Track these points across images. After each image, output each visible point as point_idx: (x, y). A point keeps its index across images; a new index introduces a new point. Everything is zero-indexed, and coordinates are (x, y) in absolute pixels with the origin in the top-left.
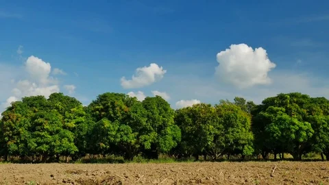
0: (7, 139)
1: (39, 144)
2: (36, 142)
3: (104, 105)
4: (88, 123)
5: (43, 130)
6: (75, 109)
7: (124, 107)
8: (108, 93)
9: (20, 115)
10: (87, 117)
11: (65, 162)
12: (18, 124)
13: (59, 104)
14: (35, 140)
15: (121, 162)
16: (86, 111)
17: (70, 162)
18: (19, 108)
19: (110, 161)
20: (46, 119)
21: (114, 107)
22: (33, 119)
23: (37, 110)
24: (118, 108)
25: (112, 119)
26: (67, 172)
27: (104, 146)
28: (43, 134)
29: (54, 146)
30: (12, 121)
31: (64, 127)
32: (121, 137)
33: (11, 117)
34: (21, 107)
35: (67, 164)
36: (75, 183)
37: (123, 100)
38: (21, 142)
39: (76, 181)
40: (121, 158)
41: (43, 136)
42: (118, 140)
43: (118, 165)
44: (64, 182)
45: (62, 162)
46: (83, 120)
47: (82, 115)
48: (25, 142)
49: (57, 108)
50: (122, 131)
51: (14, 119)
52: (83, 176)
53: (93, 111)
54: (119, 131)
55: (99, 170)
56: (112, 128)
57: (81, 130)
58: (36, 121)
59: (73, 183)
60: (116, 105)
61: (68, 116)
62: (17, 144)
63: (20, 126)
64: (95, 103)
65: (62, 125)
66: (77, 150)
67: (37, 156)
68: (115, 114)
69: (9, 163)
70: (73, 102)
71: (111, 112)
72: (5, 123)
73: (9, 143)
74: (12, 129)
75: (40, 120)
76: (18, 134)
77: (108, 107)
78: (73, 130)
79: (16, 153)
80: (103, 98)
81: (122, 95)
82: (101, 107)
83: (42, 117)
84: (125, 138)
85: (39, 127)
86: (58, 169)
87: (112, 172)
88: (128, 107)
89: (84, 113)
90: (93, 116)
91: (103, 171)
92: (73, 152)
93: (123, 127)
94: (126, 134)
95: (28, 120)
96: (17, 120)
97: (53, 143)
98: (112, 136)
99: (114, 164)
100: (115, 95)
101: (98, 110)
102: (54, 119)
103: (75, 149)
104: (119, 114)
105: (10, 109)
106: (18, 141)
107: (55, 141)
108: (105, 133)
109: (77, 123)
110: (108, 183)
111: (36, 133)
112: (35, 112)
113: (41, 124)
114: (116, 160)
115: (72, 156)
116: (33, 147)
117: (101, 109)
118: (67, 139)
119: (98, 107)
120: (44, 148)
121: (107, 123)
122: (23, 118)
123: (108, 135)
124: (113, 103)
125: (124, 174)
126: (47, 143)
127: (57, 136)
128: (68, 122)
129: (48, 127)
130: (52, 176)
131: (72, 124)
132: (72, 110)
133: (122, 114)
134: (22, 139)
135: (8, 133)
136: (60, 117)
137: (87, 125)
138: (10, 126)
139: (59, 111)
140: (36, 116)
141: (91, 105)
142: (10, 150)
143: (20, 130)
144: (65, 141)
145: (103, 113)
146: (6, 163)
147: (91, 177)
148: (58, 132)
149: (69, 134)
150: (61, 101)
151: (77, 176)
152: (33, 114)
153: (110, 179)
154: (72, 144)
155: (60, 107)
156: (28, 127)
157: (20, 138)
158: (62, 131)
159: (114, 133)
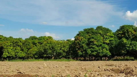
0: (77, 49)
1: (92, 52)
2: (91, 51)
3: (123, 31)
4: (116, 41)
5: (94, 44)
6: (109, 34)
7: (133, 32)
8: (125, 25)
9: (83, 38)
10: (115, 38)
11: (105, 60)
12: (82, 42)
13: (101, 32)
14: (90, 49)
15: (133, 60)
16: (114, 35)
17: (108, 60)
18: (82, 34)
19: (127, 60)
20: (95, 39)
21: (128, 32)
22: (89, 39)
23: (90, 35)
24: (130, 33)
25: (127, 38)
26: (106, 65)
27: (124, 52)
28: (94, 46)
29: (99, 52)
30: (79, 40)
31: (104, 43)
32: (132, 47)
33: (79, 39)
34: (83, 34)
35: (106, 61)
36: (110, 71)
37: (132, 28)
38: (84, 51)
39: (110, 70)
40: (133, 58)
41: (94, 47)
42: (131, 49)
43: (131, 62)
44: (105, 70)
45: (104, 60)
46: (113, 39)
47: (112, 37)
48: (85, 50)
49: (100, 34)
50: (133, 44)
51: (80, 40)
52: (114, 67)
53: (118, 35)
54: (131, 44)
55: (122, 64)
56: (127, 43)
57: (112, 44)
58: (90, 40)
59: (109, 71)
60: (129, 31)
61: (105, 37)
62: (82, 52)
63: (83, 43)
64: (119, 30)
65: (103, 42)
66: (111, 54)
67: (92, 57)
68: (129, 35)
69: (79, 61)
70: (108, 30)
71: (127, 35)
72: (76, 41)
73: (78, 51)
74: (79, 44)
75: (92, 40)
76: (82, 47)
77: (125, 32)
78: (108, 44)
79: (82, 56)
80: (122, 28)
81: (132, 26)
82: (122, 32)
83: (93, 38)
84: (134, 48)
85: (92, 43)
86: (102, 64)
87: (128, 65)
88: (135, 31)
89: (113, 36)
90: (118, 37)
91: (124, 65)
92: (109, 56)
93: (133, 42)
94: (135, 46)
95: (86, 40)
96: (81, 40)
97: (99, 51)
98: (127, 47)
99: (129, 61)
100: (129, 26)
101: (120, 34)
102: (99, 39)
103: (109, 54)
104: (131, 36)
105: (78, 35)
106: (82, 50)
107: (100, 50)
108: (124, 45)
109: (110, 41)
110: (127, 71)
111: (91, 46)
112: (89, 36)
113: (93, 42)
114: (130, 59)
115: (108, 57)
116: (89, 53)
117: (122, 33)
118: (105, 49)
119: (120, 32)
120: (95, 53)
121: (125, 40)
122: (84, 39)
123: (125, 46)
124: (127, 30)
125: (135, 66)
126: (96, 51)
127: (100, 48)
128: (105, 40)
129: (96, 43)
130: (99, 67)
131: (108, 41)
132: (107, 34)
133: (132, 36)
134: (84, 49)
135: (78, 46)
136: (102, 38)
137: (115, 41)
138: (78, 43)
139: (101, 35)
140: (90, 38)
141: (117, 31)
142: (79, 55)
143: (83, 45)
144: (104, 50)
145: (123, 35)
146: (77, 61)
147: (118, 68)
148: (101, 45)
149: (106, 46)
150: (102, 30)
151: (111, 68)
152: (89, 37)
153: (128, 69)
154: (108, 51)
155: (102, 33)
156: (87, 44)
157: (83, 48)
158: (103, 45)
159: (128, 45)
